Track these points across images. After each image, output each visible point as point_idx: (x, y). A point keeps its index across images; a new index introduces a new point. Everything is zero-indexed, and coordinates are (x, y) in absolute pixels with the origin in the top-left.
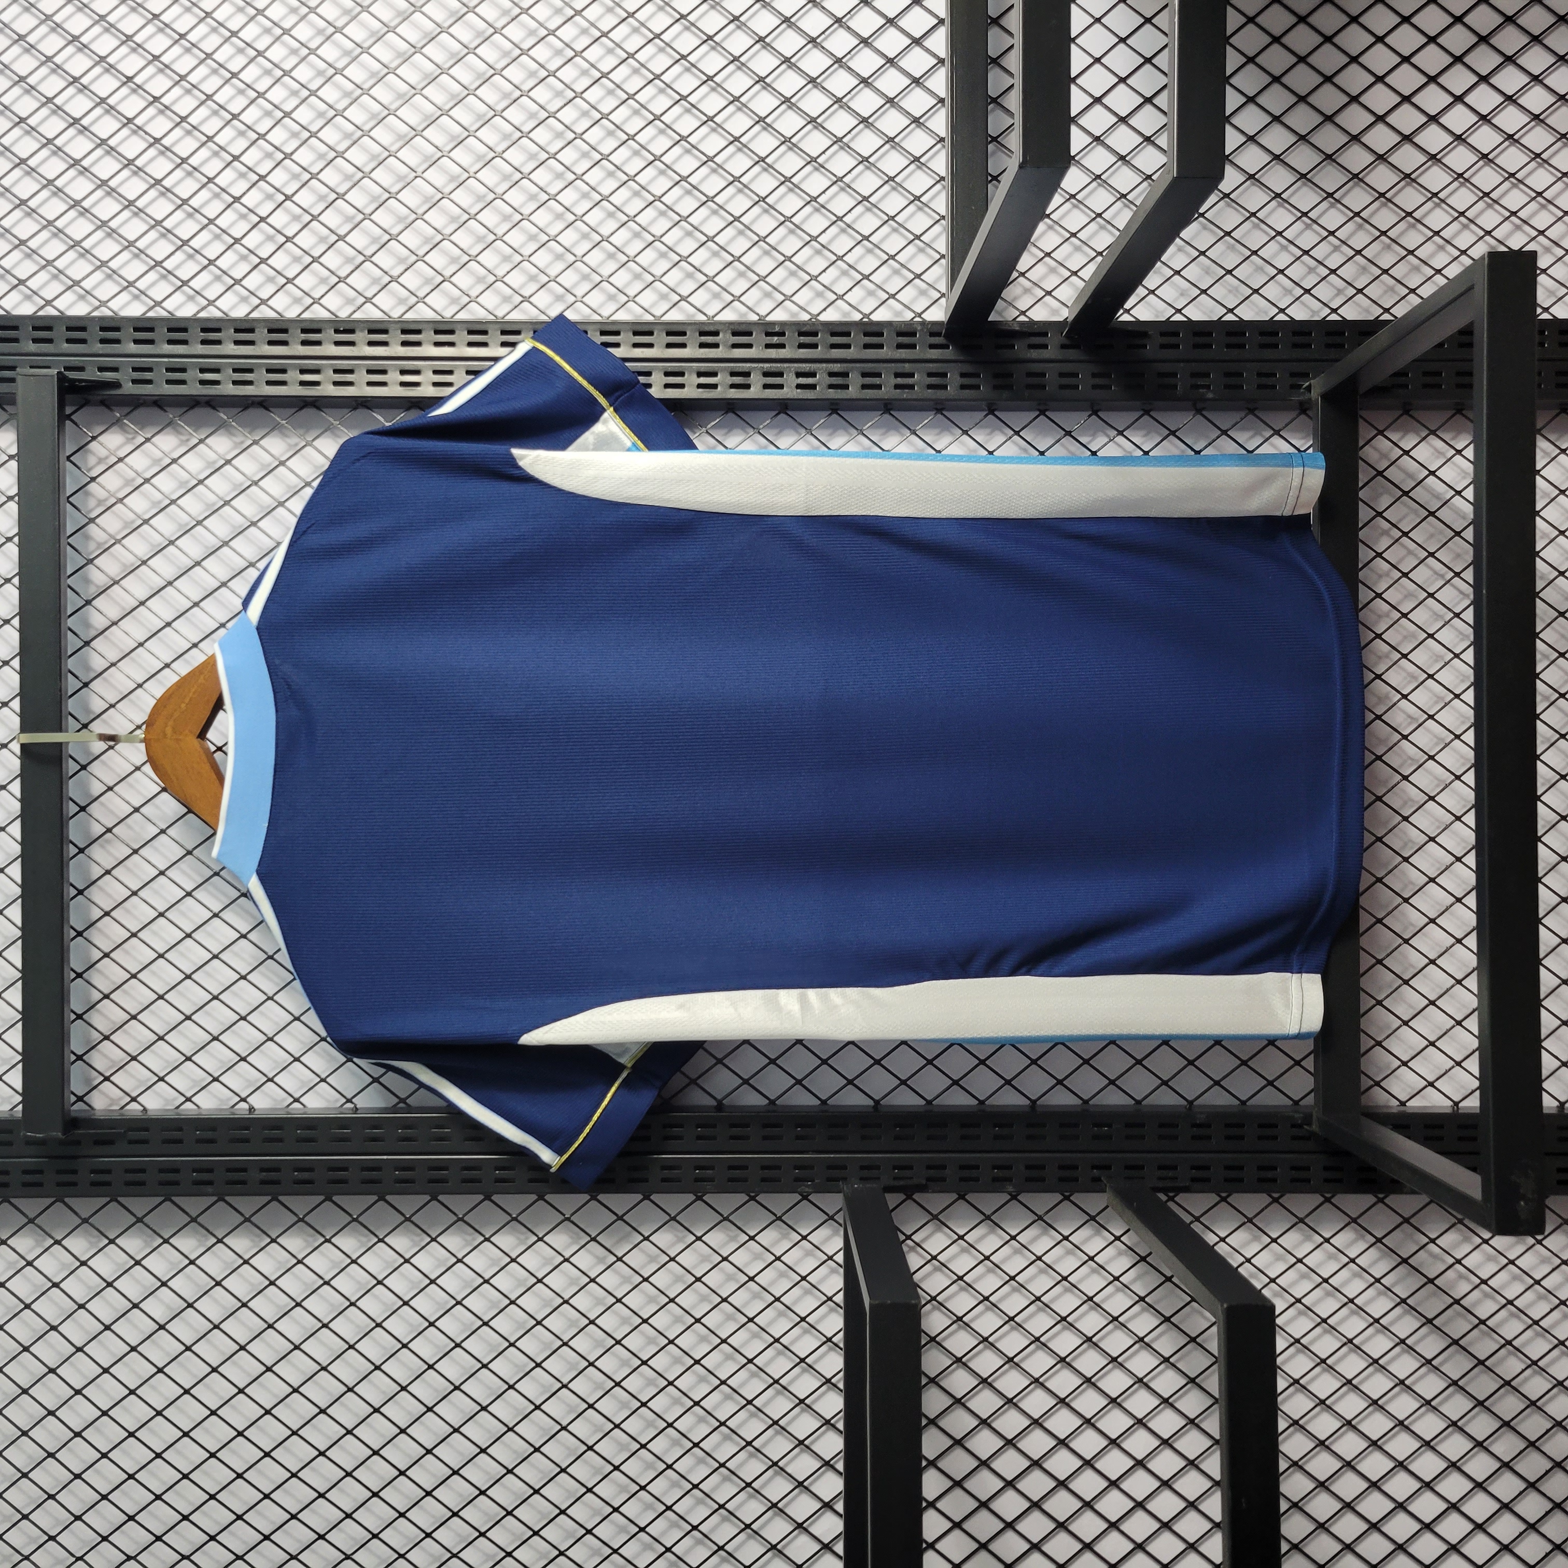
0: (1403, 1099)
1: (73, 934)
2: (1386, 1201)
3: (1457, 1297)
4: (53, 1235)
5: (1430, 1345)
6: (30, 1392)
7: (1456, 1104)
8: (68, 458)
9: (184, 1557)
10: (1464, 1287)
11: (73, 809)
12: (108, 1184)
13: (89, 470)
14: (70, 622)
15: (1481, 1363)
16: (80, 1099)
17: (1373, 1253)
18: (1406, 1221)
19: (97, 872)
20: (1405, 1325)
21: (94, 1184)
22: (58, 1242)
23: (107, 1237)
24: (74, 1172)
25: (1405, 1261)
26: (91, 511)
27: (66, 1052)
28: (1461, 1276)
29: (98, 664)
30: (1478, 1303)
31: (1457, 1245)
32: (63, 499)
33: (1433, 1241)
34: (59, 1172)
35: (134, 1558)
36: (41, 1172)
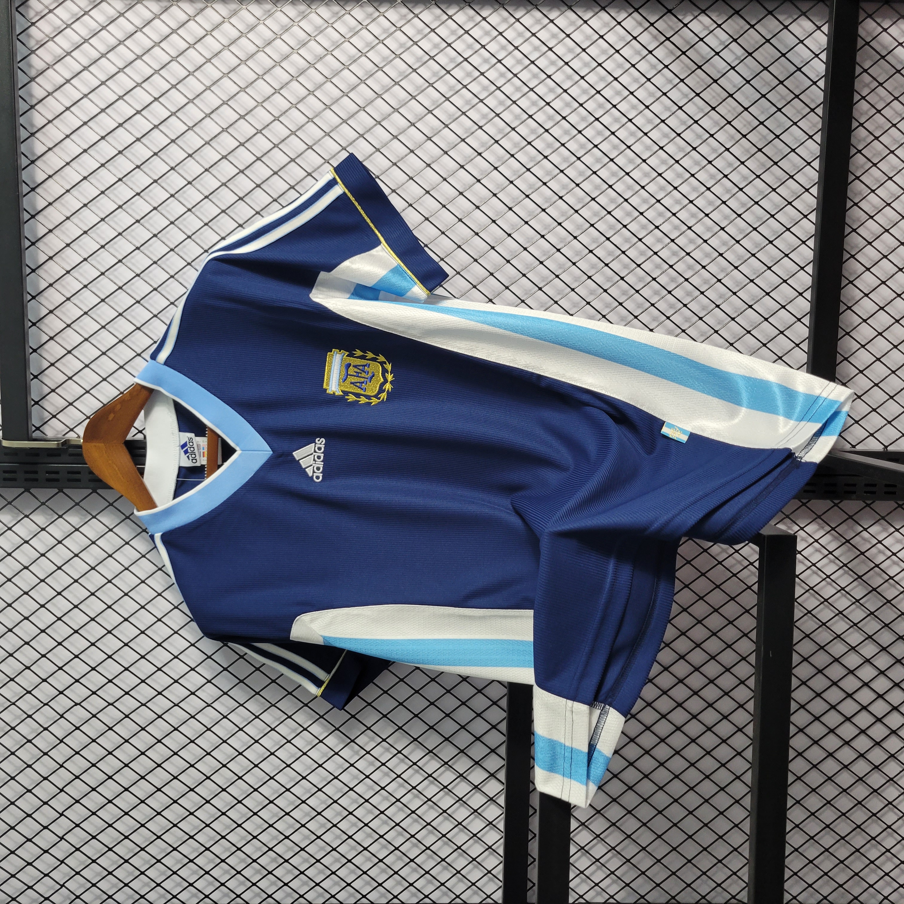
0: (854, 444)
1: (30, 324)
2: (840, 505)
3: (877, 563)
4: (24, 512)
5: (858, 592)
6: (13, 605)
7: (886, 447)
8: (17, 8)
9: (110, 704)
10: (881, 558)
11: (27, 243)
12: (57, 480)
13: (31, 19)
14: (22, 120)
15: (889, 602)
16: (38, 429)
17: (828, 537)
18: (851, 517)
19: (44, 285)
20: (844, 580)
21: (48, 480)
22: (27, 516)
23: (57, 514)
24: (36, 472)
25: (848, 541)
26: (33, 47)
27: (29, 399)
28: (880, 552)
29: (40, 149)
30: (889, 567)
31: (879, 533)
32: (15, 38)
33: (865, 530)
34: (26, 472)
35: (79, 704)
36: (14, 472)
